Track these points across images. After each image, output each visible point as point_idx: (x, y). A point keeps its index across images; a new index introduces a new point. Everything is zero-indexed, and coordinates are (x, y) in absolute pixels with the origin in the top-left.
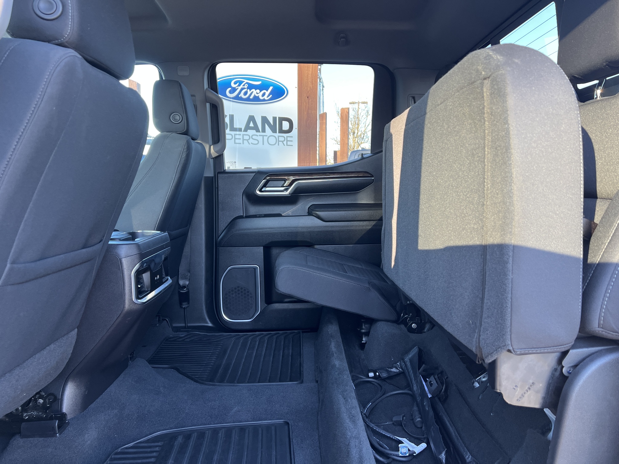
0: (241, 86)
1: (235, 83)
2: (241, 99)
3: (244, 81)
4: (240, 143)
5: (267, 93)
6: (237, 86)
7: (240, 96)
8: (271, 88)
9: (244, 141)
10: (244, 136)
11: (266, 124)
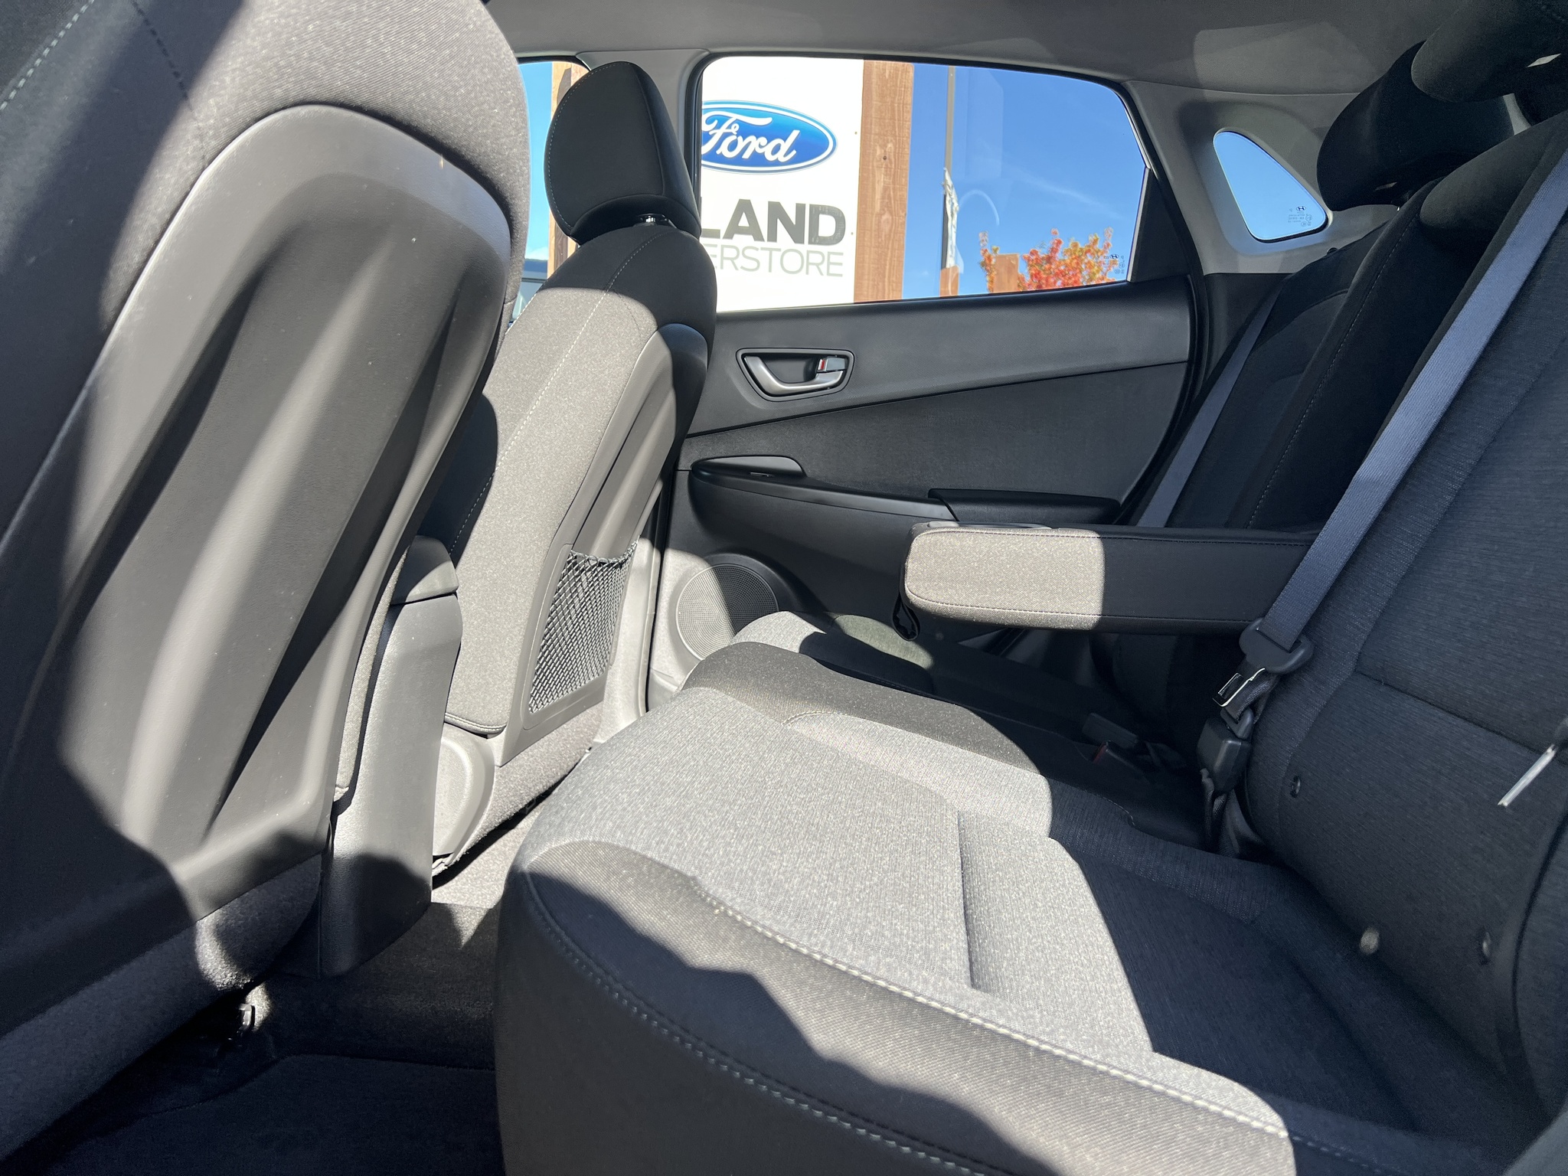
0: (724, 129)
1: (708, 121)
2: (722, 159)
3: (730, 118)
5: (785, 146)
6: (714, 129)
7: (718, 152)
8: (795, 134)
9: (725, 261)
10: (725, 249)
11: (778, 220)
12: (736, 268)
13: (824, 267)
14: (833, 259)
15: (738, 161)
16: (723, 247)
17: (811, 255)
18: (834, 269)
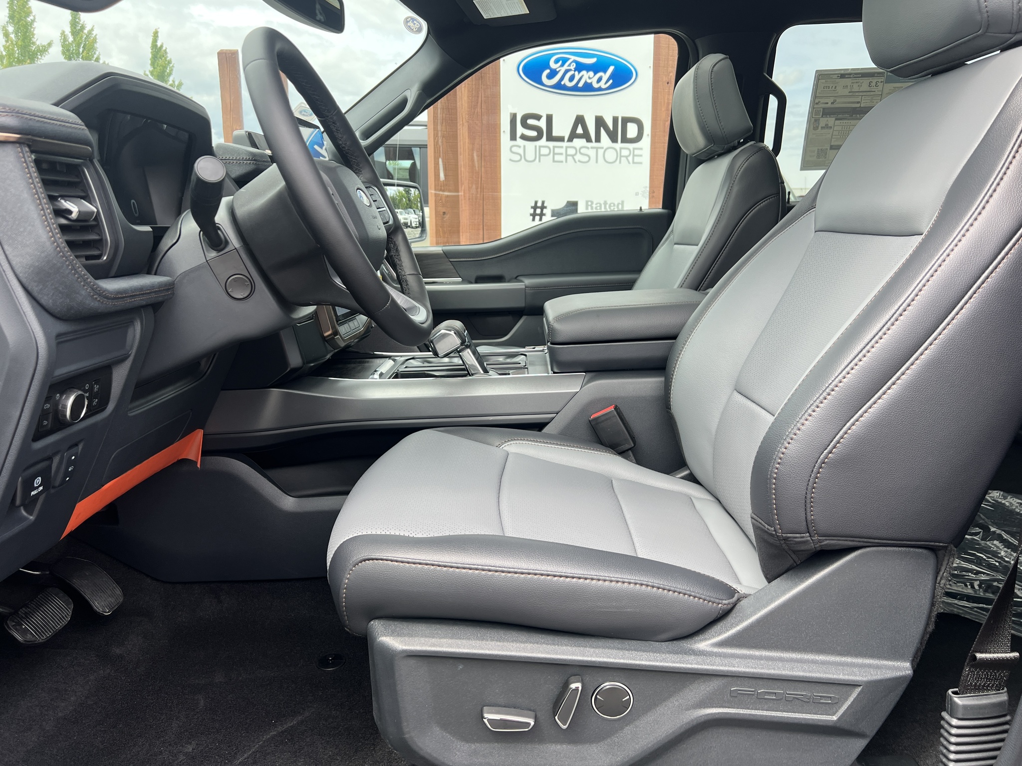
0: (566, 67)
1: (556, 62)
2: (564, 88)
3: (569, 59)
4: (562, 162)
5: (605, 77)
6: (559, 67)
7: (562, 83)
8: (611, 69)
9: (568, 157)
10: (568, 149)
11: (602, 128)
12: (575, 162)
13: (630, 159)
14: (637, 152)
15: (575, 88)
16: (567, 147)
17: (623, 151)
18: (637, 159)
